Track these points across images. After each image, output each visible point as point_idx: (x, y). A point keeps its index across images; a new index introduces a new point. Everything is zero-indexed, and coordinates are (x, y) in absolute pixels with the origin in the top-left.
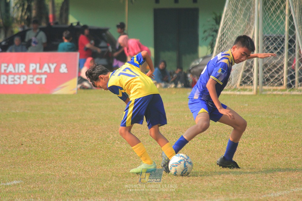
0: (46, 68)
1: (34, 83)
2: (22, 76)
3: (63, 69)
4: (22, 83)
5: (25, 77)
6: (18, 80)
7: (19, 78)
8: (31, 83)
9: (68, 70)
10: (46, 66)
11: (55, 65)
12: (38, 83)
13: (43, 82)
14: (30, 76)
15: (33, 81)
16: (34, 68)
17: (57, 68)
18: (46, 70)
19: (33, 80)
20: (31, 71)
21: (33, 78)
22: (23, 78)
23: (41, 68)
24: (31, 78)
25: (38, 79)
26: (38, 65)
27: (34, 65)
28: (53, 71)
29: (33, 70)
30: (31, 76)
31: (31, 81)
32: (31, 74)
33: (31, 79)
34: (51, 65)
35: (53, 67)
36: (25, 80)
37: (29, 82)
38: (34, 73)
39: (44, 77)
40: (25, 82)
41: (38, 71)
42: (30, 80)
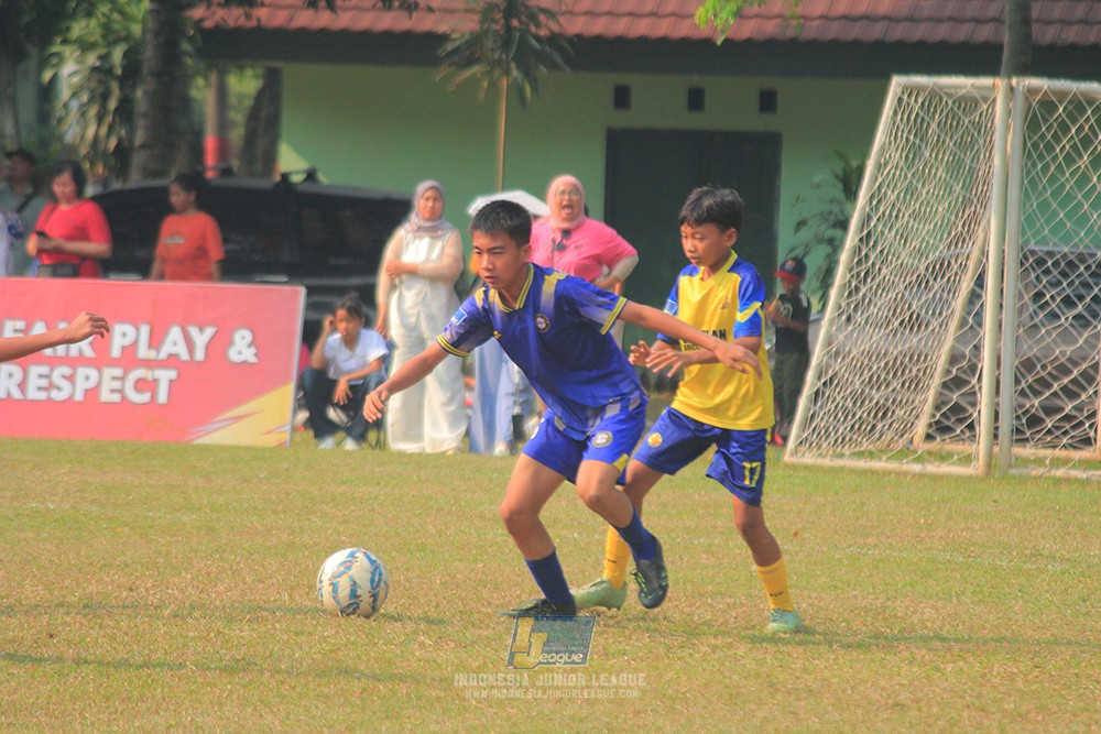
0: (175, 344)
1: (124, 398)
2: (82, 372)
3: (242, 348)
4: (79, 396)
5: (92, 373)
6: (66, 385)
7: (71, 379)
8: (116, 398)
9: (256, 355)
10: (175, 333)
11: (210, 331)
12: (144, 398)
13: (162, 397)
14: (109, 372)
15: (121, 391)
16: (128, 341)
17: (219, 345)
18: (173, 350)
19: (123, 385)
20: (116, 352)
21: (122, 379)
22: (87, 377)
23: (155, 341)
24: (114, 378)
25: (140, 385)
26: (145, 330)
27: (129, 329)
28: (200, 355)
29: (124, 348)
30: (118, 372)
31: (113, 391)
32: (114, 363)
33: (117, 385)
34: (193, 331)
35: (201, 338)
36: (91, 384)
37: (106, 396)
38: (129, 358)
39: (165, 376)
40: (91, 393)
41: (144, 352)
42: (109, 385)
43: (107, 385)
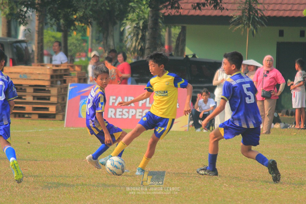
2: (131, 110)
4: (130, 117)
5: (134, 111)
6: (127, 114)
7: (128, 112)
14: (138, 110)
16: (143, 102)
20: (140, 105)
21: (142, 112)
22: (132, 112)
23: (151, 102)
24: (140, 112)
29: (142, 104)
30: (141, 110)
31: (139, 116)
32: (140, 108)
33: (141, 114)
36: (134, 114)
37: (137, 117)
38: (144, 107)
40: (134, 116)
41: (148, 105)
43: (138, 114)
